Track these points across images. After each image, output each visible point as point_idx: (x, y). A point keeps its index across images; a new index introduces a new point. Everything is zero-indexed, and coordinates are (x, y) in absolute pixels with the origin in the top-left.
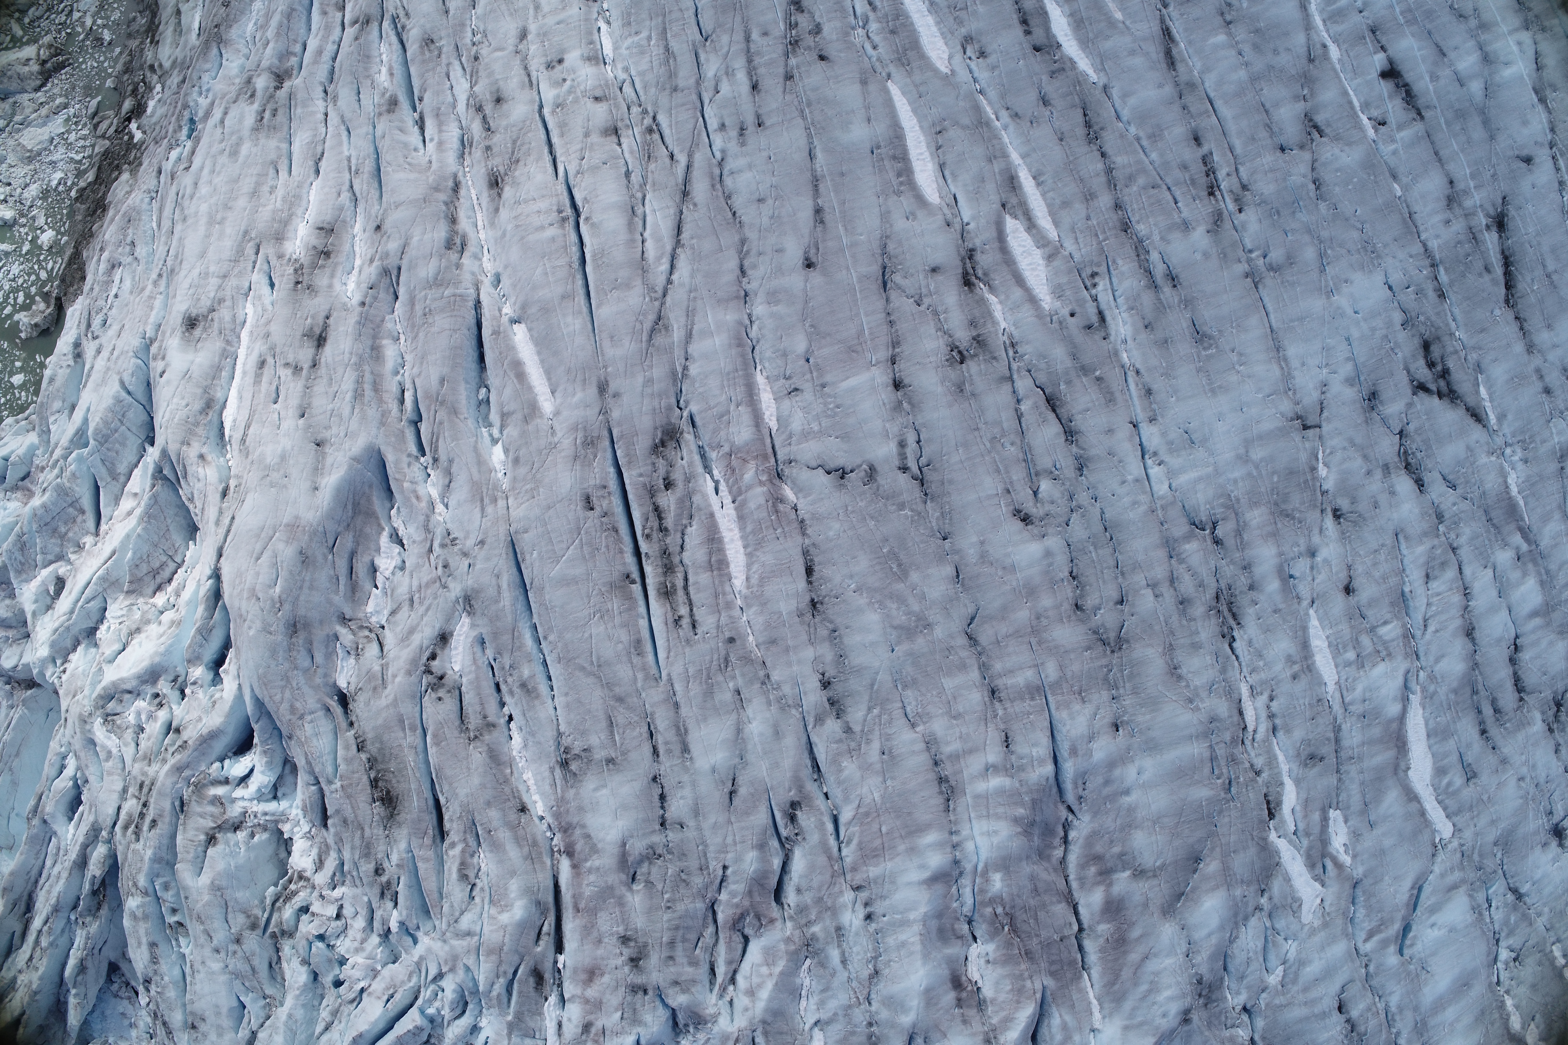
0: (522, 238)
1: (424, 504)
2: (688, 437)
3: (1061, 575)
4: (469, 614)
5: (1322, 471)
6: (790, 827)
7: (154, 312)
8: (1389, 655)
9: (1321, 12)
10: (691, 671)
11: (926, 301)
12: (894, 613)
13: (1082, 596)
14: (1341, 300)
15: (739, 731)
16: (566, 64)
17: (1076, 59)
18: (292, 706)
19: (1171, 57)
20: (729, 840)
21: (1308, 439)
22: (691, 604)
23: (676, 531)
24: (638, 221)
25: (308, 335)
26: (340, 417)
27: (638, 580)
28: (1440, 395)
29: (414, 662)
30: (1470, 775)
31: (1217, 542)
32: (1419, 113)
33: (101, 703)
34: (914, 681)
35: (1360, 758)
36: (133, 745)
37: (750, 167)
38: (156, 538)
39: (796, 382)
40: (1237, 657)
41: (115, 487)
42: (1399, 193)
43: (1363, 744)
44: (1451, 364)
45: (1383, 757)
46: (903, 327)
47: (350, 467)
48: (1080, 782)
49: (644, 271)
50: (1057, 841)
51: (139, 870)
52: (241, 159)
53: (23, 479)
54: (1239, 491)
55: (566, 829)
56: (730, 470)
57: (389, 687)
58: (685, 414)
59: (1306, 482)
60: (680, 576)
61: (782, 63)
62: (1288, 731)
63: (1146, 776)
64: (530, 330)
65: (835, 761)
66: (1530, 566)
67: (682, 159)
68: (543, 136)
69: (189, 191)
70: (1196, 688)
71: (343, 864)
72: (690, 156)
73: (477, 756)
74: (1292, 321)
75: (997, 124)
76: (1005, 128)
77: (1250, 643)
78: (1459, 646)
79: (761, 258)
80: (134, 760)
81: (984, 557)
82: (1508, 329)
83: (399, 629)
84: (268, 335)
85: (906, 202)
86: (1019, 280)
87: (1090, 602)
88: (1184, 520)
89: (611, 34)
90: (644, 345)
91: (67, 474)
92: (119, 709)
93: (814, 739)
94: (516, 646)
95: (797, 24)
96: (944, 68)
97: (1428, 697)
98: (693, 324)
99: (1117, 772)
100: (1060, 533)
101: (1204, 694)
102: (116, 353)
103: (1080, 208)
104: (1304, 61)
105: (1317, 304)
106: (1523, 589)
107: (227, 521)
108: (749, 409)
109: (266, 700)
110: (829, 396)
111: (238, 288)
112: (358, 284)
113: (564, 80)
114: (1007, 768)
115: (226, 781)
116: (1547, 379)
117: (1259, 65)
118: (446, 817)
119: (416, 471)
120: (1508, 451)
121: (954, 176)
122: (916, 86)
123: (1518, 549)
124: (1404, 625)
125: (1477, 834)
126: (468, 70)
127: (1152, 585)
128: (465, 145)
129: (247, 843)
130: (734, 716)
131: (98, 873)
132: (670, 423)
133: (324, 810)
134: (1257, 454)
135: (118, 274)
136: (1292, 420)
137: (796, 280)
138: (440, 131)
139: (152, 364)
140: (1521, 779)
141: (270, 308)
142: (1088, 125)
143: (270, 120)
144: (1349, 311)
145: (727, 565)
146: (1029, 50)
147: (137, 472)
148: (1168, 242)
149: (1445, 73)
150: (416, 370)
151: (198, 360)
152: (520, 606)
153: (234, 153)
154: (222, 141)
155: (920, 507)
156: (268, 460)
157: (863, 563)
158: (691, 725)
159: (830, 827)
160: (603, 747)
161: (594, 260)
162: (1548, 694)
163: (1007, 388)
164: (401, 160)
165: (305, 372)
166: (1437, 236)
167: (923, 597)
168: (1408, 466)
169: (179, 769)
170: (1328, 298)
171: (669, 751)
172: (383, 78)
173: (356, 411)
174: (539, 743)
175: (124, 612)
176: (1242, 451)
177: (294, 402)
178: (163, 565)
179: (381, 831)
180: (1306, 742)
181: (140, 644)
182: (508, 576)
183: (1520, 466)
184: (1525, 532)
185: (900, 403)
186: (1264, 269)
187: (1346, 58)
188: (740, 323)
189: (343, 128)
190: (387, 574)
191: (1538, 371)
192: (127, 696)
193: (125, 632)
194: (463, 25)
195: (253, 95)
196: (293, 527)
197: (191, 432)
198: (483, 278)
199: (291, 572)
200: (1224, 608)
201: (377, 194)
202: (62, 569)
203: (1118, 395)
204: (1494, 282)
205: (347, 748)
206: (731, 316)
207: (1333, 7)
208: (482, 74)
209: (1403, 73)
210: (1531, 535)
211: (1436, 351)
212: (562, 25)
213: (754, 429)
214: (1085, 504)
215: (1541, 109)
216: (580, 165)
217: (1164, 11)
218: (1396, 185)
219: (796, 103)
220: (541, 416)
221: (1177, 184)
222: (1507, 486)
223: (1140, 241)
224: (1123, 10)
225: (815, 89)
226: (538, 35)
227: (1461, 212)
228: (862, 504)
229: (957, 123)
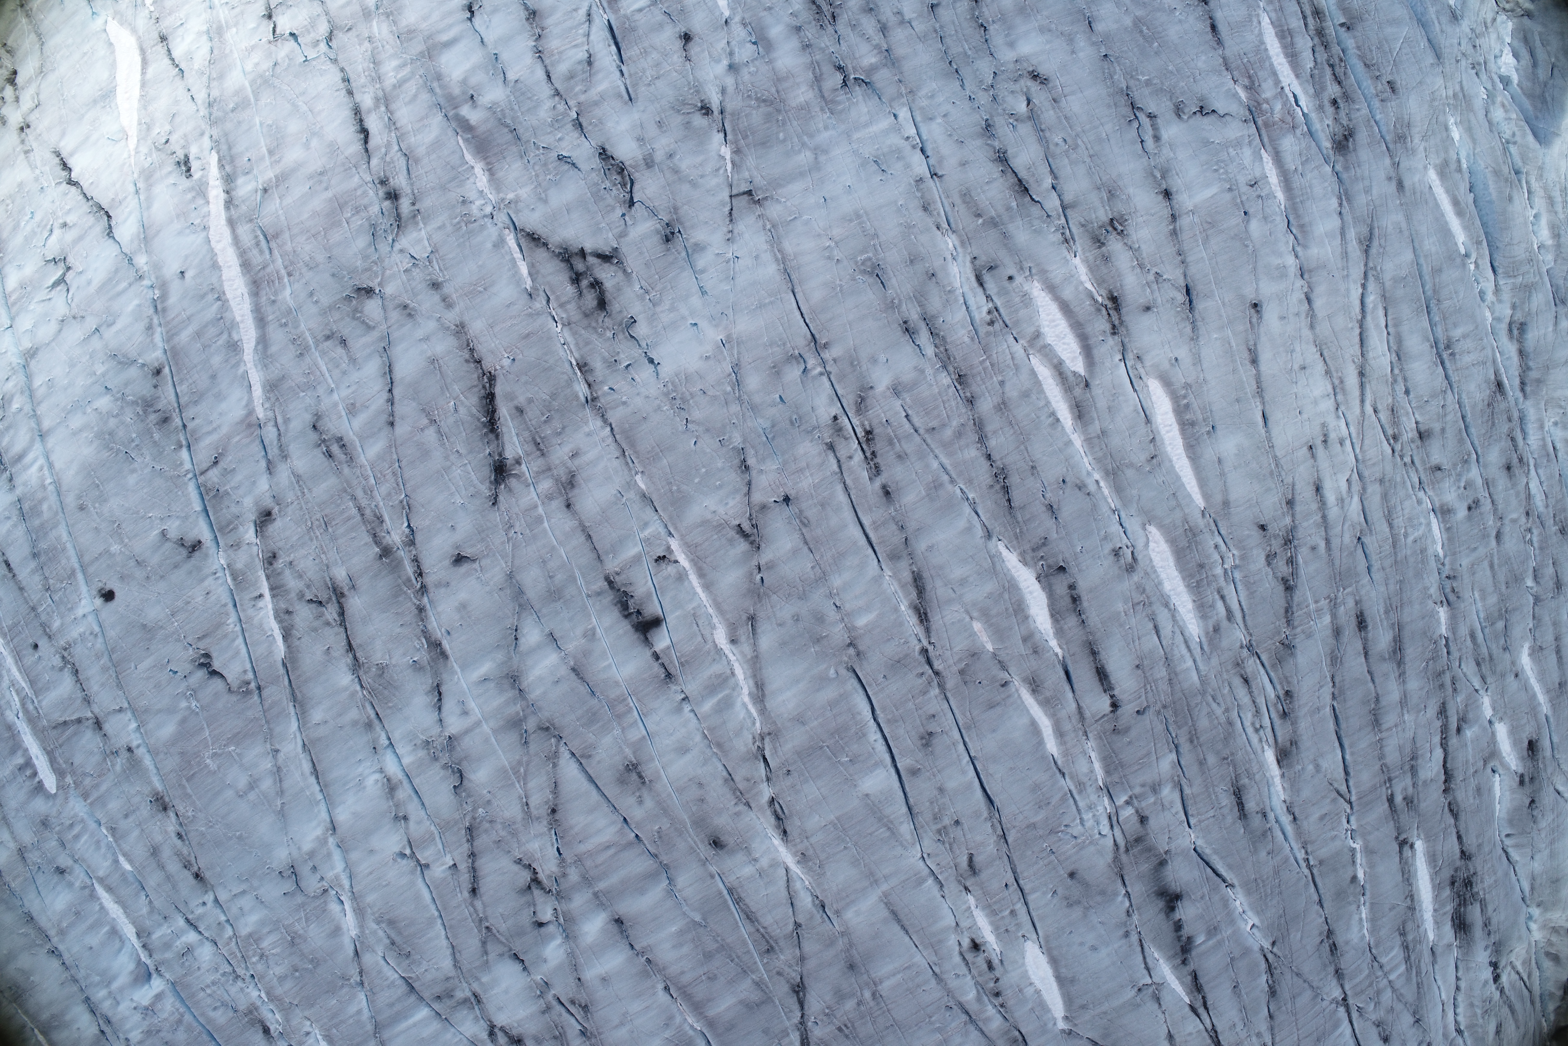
0: (1477, 327)
2: (1327, 144)
3: (996, 26)
4: (1452, 7)
5: (726, 152)
9: (736, 685)
11: (1151, 277)
13: (973, 9)
14: (714, 336)
16: (1465, 506)
17: (1020, 565)
19: (917, 587)
21: (746, 180)
23: (1322, 63)
24: (1394, 347)
27: (1339, 28)
28: (582, 253)
31: (840, 68)
37: (1315, 402)
39: (1253, 193)
44: (570, 290)
46: (1171, 249)
49: (1384, 297)
54: (822, 118)
56: (1291, 114)
58: (1332, 165)
59: (745, 137)
60: (1311, 27)
61: (1298, 516)
64: (1456, 244)
66: (456, 92)
67: (1369, 409)
72: (1363, 412)
74: (771, 303)
75: (1097, 476)
76: (1088, 474)
79: (1296, 311)
81: (1071, 39)
82: (491, 346)
85: (1179, 377)
86: (1066, 308)
88: (878, 86)
89: (1434, 542)
90: (1375, 225)
95: (1287, 563)
96: (1153, 530)
98: (1342, 245)
100: (1002, 65)
103: (1012, 392)
104: (761, 615)
105: (744, 325)
106: (466, 67)
108: (1286, 167)
110: (1224, 180)
113: (1465, 488)
116: (437, 298)
117: (817, 597)
120: (488, 209)
121: (1136, 411)
122: (1179, 505)
123: (474, 107)
126: (1532, 502)
127: (904, 22)
132: (1344, 155)
134: (805, 158)
136: (766, 198)
137: (1267, 289)
142: (1006, 489)
144: (703, 324)
145: (1277, 34)
146: (1068, 568)
148: (916, 368)
149: (572, 646)
155: (1132, 83)
157: (1173, 32)
163: (1067, 198)
166: (589, 435)
168: (621, 170)
170: (729, 337)
176: (822, 158)
183: (472, 195)
184: (464, 127)
185: (1163, 177)
186: (807, 356)
187: (706, 632)
188: (1305, 247)
191: (450, 306)
194: (1541, 549)
198: (1493, 298)
200: (826, 8)
203: (958, 200)
204: (510, 397)
206: (1314, 252)
207: (720, 696)
208: (1523, 496)
209: (632, 630)
210: (454, 125)
211: (590, 300)
212: (1473, 546)
213: (1280, 149)
214: (981, 93)
215: (438, 634)
216: (1444, 398)
217: (925, 643)
218: (643, 486)
219: (1283, 473)
220: (1435, 167)
221: (908, 437)
222: (491, 171)
223: (945, 367)
224: (973, 634)
225: (1268, 490)
226: (1488, 536)
227: (555, 472)
228: (1182, 84)
229: (1139, 469)
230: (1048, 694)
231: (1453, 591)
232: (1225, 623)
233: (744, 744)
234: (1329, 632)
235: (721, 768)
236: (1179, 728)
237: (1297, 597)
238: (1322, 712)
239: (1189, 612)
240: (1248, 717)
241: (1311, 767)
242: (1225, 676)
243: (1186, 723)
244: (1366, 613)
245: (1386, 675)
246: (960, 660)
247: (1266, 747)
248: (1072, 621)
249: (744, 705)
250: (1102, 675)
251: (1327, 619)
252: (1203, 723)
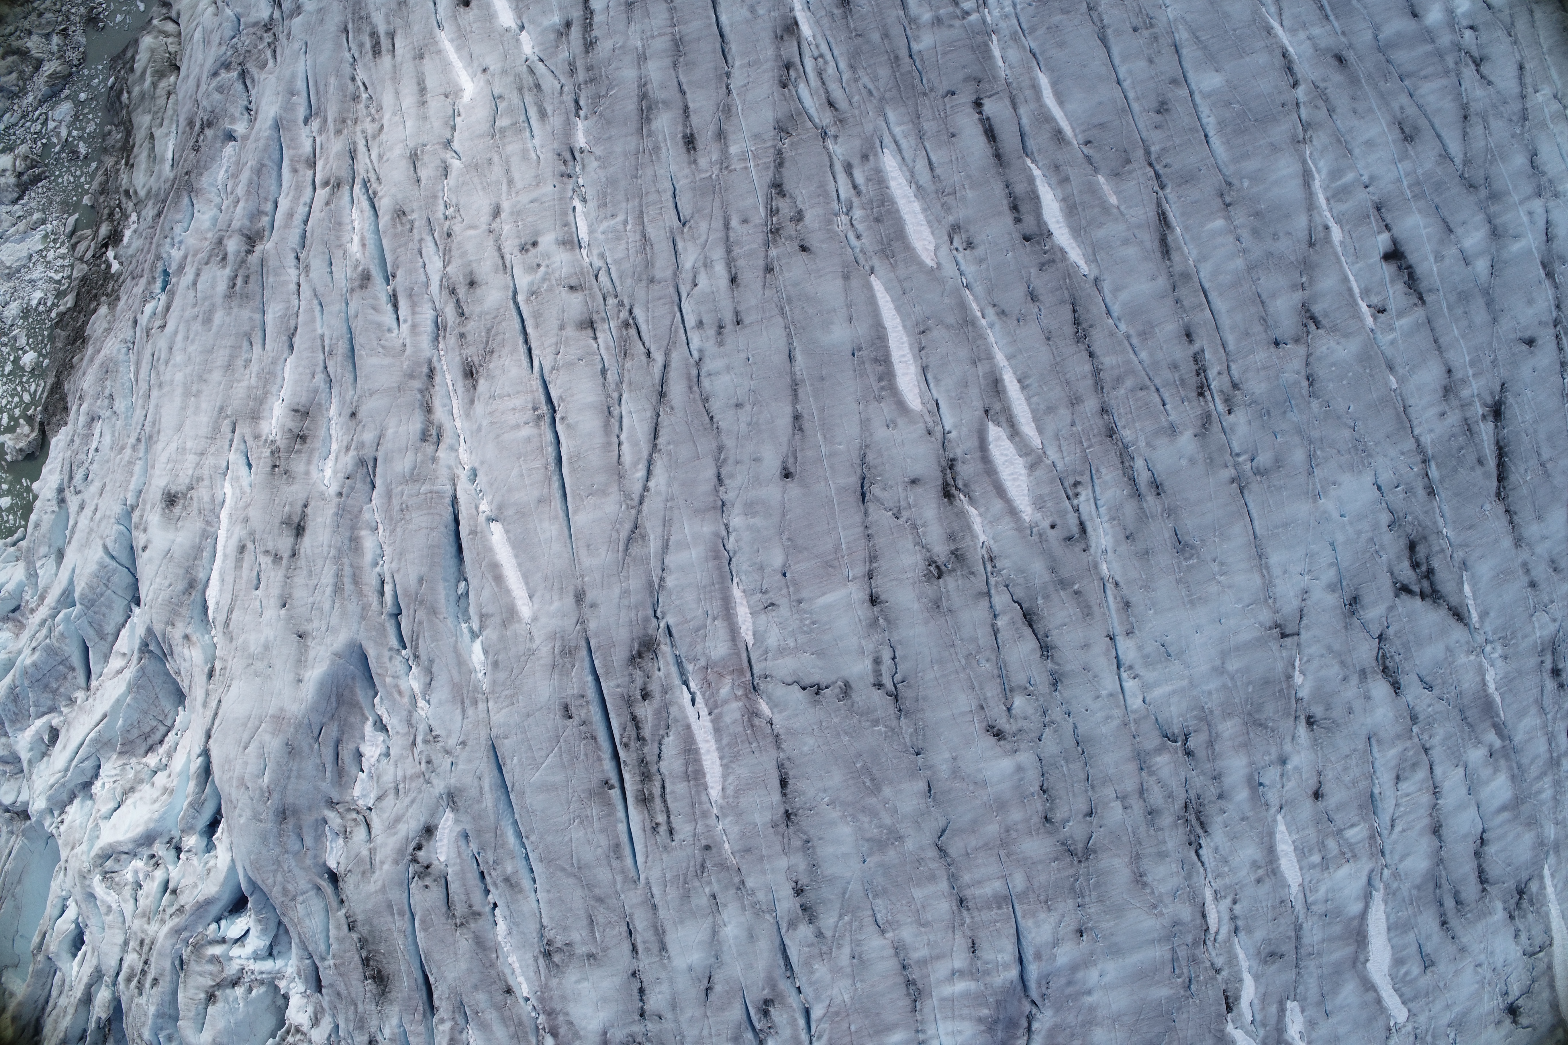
0: (498, 436)
1: (406, 700)
2: (665, 648)
3: (1032, 790)
4: (453, 810)
5: (1298, 679)
6: (764, 1021)
7: (134, 479)
8: (1354, 856)
9: (1325, 189)
10: (668, 876)
11: (905, 514)
12: (866, 826)
13: (1051, 809)
14: (1328, 504)
15: (714, 933)
16: (541, 248)
17: (1067, 249)
18: (284, 888)
19: (1166, 245)
20: (705, 1033)
21: (1285, 648)
22: (668, 812)
23: (653, 741)
24: (614, 422)
25: (286, 522)
26: (321, 610)
27: (617, 784)
28: (1423, 596)
29: (401, 852)
30: (1428, 963)
31: (1188, 753)
32: (1421, 298)
33: (99, 862)
34: (885, 891)
35: (1320, 954)
36: (132, 901)
37: (728, 369)
38: (145, 706)
39: (772, 597)
40: (1203, 864)
41: (104, 646)
42: (1394, 385)
43: (1323, 941)
44: (1436, 564)
45: (1341, 953)
46: (880, 541)
47: (333, 663)
48: (1044, 982)
49: (621, 476)
50: (1020, 1032)
51: (144, 1024)
52: (214, 329)
53: (14, 611)
54: (1213, 703)
55: (550, 1014)
56: (707, 683)
57: (378, 873)
58: (662, 625)
59: (1281, 690)
60: (658, 784)
61: (762, 254)
62: (1250, 931)
63: (1107, 979)
64: (507, 532)
65: (807, 964)
66: (1502, 762)
67: (659, 357)
68: (518, 326)
69: (163, 356)
70: (1161, 895)
71: (337, 1026)
72: (667, 355)
73: (464, 942)
74: (1277, 527)
75: (983, 322)
76: (991, 326)
77: (1216, 850)
78: (1425, 845)
79: (739, 467)
80: (134, 916)
81: (955, 773)
82: (1497, 524)
83: (385, 816)
84: (247, 520)
85: (887, 408)
86: (1000, 491)
87: (1059, 815)
88: (1157, 733)
89: (586, 215)
90: (621, 554)
91: (56, 633)
92: (117, 868)
93: (787, 942)
94: (498, 842)
95: (778, 211)
96: (929, 261)
97: (1391, 894)
98: (669, 534)
99: (1080, 975)
100: (1032, 748)
101: (1167, 900)
102: (98, 515)
103: (1064, 413)
104: (1304, 245)
105: (1302, 509)
106: (1493, 785)
107: (214, 704)
108: (725, 624)
109: (259, 882)
110: (806, 612)
111: (216, 467)
112: (335, 472)
113: (539, 265)
114: (972, 973)
115: (223, 941)
116: (1534, 573)
117: (1257, 253)
118: (435, 996)
119: (398, 665)
120: (1488, 648)
121: (937, 380)
122: (900, 281)
123: (1491, 746)
124: (1371, 827)
125: (1431, 1018)
126: (441, 247)
127: (1122, 798)
128: (439, 328)
129: (245, 999)
130: (710, 920)
131: (104, 1016)
132: (647, 635)
133: (319, 980)
134: (1233, 665)
135: (98, 427)
136: (1271, 628)
137: (773, 491)
138: (414, 313)
139: (135, 533)
140: (1479, 965)
141: (248, 490)
142: (1077, 322)
143: (242, 288)
144: (1336, 515)
145: (704, 775)
146: (1018, 240)
147: (124, 632)
148: (1154, 448)
149: (1452, 251)
150: (394, 565)
151: (179, 540)
152: (502, 806)
153: (208, 321)
154: (195, 306)
155: (894, 723)
156: (252, 649)
157: (836, 778)
158: (668, 927)
159: (802, 1022)
160: (584, 943)
161: (570, 463)
162: (1511, 884)
163: (984, 603)
164: (375, 343)
165: (284, 562)
166: (1431, 431)
167: (895, 811)
168: (1385, 670)
169: (177, 932)
170: (1315, 501)
171: (647, 950)
172: (354, 248)
173: (337, 605)
174: (523, 933)
175: (118, 771)
176: (1218, 662)
177: (275, 591)
178: (153, 730)
179: (373, 1007)
180: (1268, 941)
181: (135, 804)
182: (489, 780)
183: (1499, 663)
184: (1499, 729)
185: (876, 619)
186: (1250, 474)
187: (1348, 240)
188: (717, 535)
189: (316, 302)
190: (373, 761)
191: (1525, 565)
192: (124, 856)
193: (119, 791)
194: (435, 197)
195: (224, 259)
196: (278, 718)
197: (175, 613)
198: (459, 471)
199: (278, 763)
200: (1192, 818)
201: (352, 377)
202: (55, 720)
203: (1096, 609)
204: (1487, 475)
205: (338, 927)
206: (707, 528)
207: (1339, 183)
208: (455, 253)
209: (1407, 254)
210: (1506, 731)
211: (1421, 551)
212: (536, 204)
213: (730, 644)
214: (1058, 719)
215: (1547, 284)
216: (555, 360)
217: (1161, 193)
218: (1392, 378)
219: (776, 299)
220: (520, 620)
221: (1166, 385)
222: (1484, 684)
223: (1126, 447)
224: (1118, 193)
225: (796, 284)
226: (512, 214)
227: (1458, 403)
228: (836, 720)
229: (941, 322)
230: (1047, 126)
231: (565, 162)
232: (855, 161)
233: (1320, 139)
234: (731, 137)
235: (1338, 122)
236: (910, 72)
237: (768, 176)
238: (746, 61)
239: (894, 179)
240: (831, 69)
241: (761, 11)
242: (857, 112)
243: (902, 75)
244: (683, 150)
245: (663, 86)
246: (1130, 172)
247: (811, 39)
248: (1020, 188)
249: (1319, 172)
250: (991, 134)
251: (734, 150)
252: (884, 72)
